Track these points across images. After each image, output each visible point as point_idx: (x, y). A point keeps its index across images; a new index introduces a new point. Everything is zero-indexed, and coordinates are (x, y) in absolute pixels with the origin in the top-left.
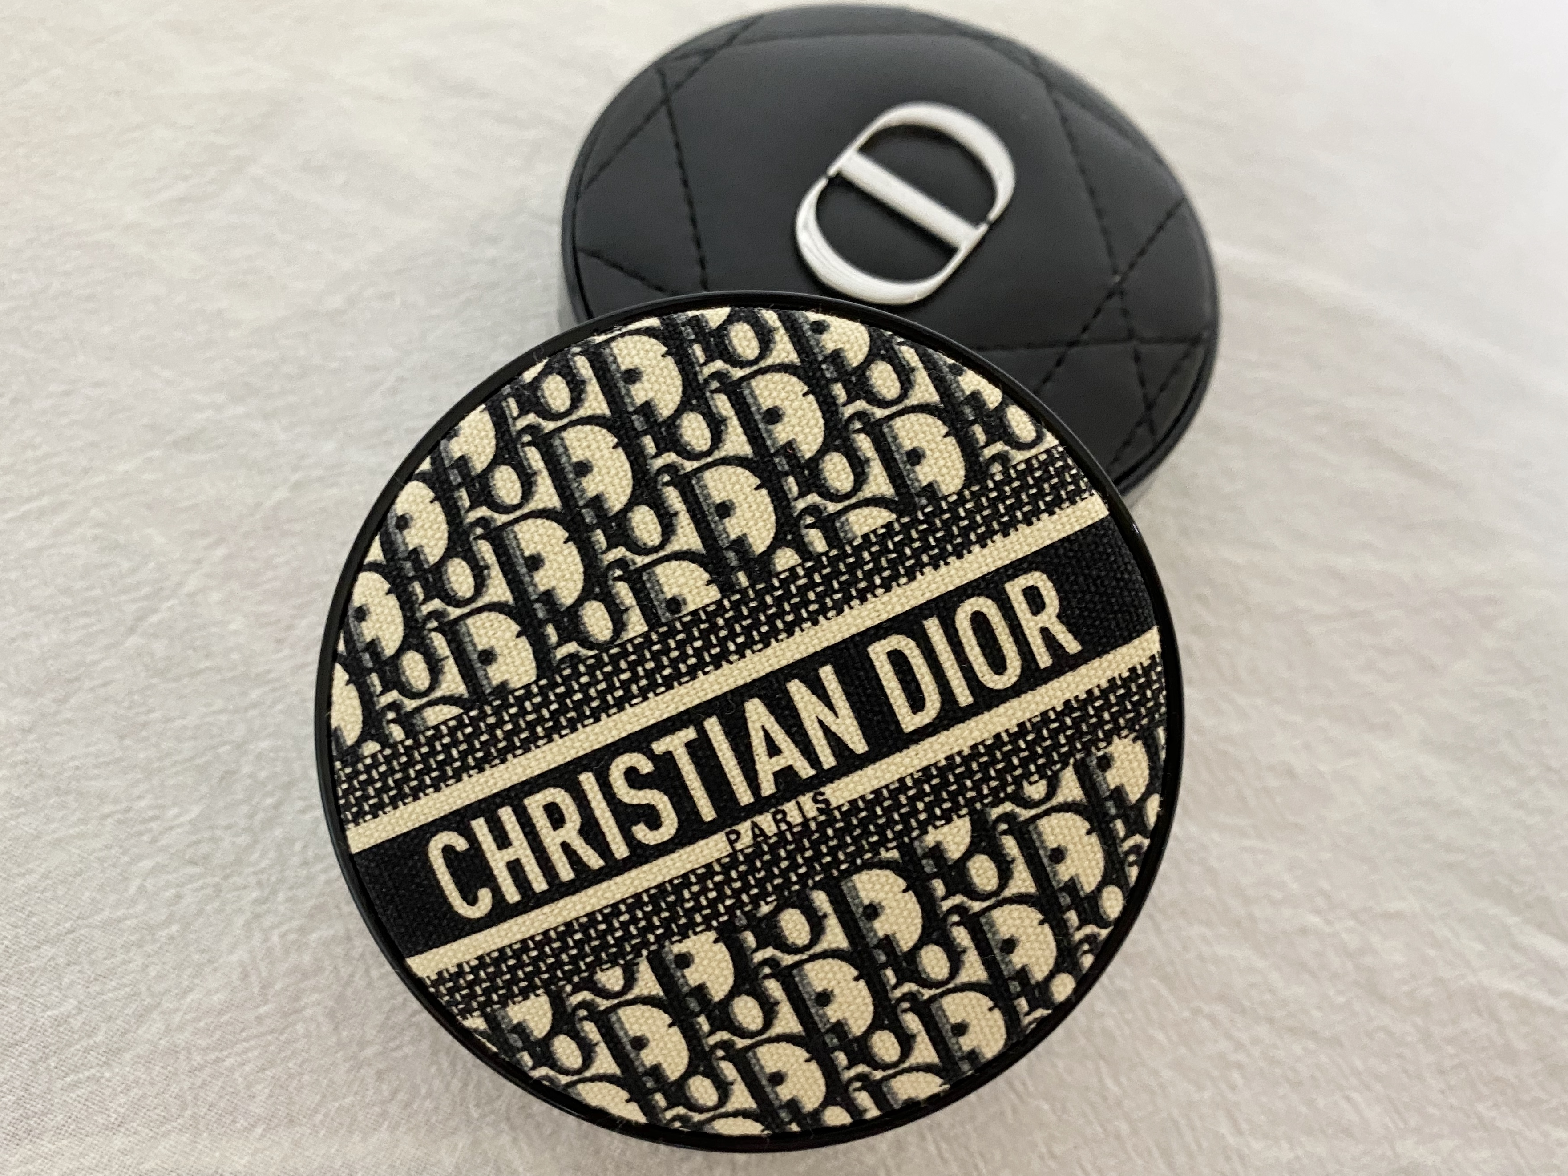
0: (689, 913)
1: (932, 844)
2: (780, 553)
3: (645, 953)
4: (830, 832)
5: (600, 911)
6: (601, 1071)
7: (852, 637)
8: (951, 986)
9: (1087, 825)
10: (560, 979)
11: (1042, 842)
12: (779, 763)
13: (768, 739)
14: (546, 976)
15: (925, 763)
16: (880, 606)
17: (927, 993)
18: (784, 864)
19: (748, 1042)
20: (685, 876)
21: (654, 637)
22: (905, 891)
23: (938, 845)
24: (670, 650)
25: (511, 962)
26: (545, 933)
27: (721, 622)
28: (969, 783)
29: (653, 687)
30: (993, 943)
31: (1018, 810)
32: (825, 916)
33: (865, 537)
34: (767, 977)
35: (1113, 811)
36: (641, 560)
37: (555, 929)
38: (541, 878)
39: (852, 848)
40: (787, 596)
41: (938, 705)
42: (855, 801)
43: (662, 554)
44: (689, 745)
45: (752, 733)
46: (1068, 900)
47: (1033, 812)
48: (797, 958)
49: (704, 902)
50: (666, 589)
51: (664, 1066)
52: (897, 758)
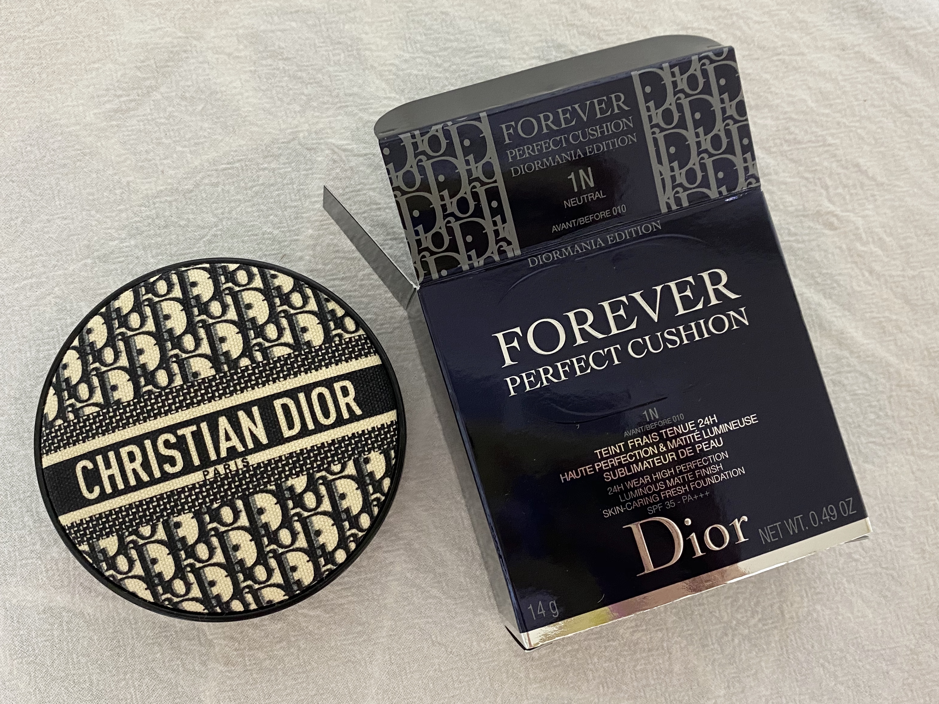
0: (183, 505)
1: (290, 485)
2: (243, 359)
3: (161, 520)
4: (247, 475)
5: (145, 500)
6: (136, 574)
7: (268, 396)
8: (291, 548)
9: (357, 486)
10: (124, 529)
11: (337, 490)
12: (230, 444)
13: (227, 433)
14: (118, 527)
15: (291, 451)
16: (281, 386)
17: (281, 551)
18: (226, 487)
19: (201, 565)
20: (183, 488)
21: (185, 387)
22: (276, 504)
23: (292, 486)
24: (191, 393)
25: (104, 520)
26: (120, 508)
27: (214, 384)
28: (308, 461)
29: (181, 407)
30: (311, 531)
31: (328, 475)
32: (241, 511)
33: (279, 358)
34: (212, 536)
35: (368, 482)
36: (184, 356)
37: (125, 506)
38: (122, 483)
39: (256, 483)
40: (243, 377)
41: (299, 428)
42: (260, 463)
43: (194, 354)
44: (193, 433)
45: (220, 431)
46: (345, 517)
47: (334, 477)
48: (226, 528)
49: (190, 500)
50: (193, 368)
51: (164, 573)
52: (279, 447)
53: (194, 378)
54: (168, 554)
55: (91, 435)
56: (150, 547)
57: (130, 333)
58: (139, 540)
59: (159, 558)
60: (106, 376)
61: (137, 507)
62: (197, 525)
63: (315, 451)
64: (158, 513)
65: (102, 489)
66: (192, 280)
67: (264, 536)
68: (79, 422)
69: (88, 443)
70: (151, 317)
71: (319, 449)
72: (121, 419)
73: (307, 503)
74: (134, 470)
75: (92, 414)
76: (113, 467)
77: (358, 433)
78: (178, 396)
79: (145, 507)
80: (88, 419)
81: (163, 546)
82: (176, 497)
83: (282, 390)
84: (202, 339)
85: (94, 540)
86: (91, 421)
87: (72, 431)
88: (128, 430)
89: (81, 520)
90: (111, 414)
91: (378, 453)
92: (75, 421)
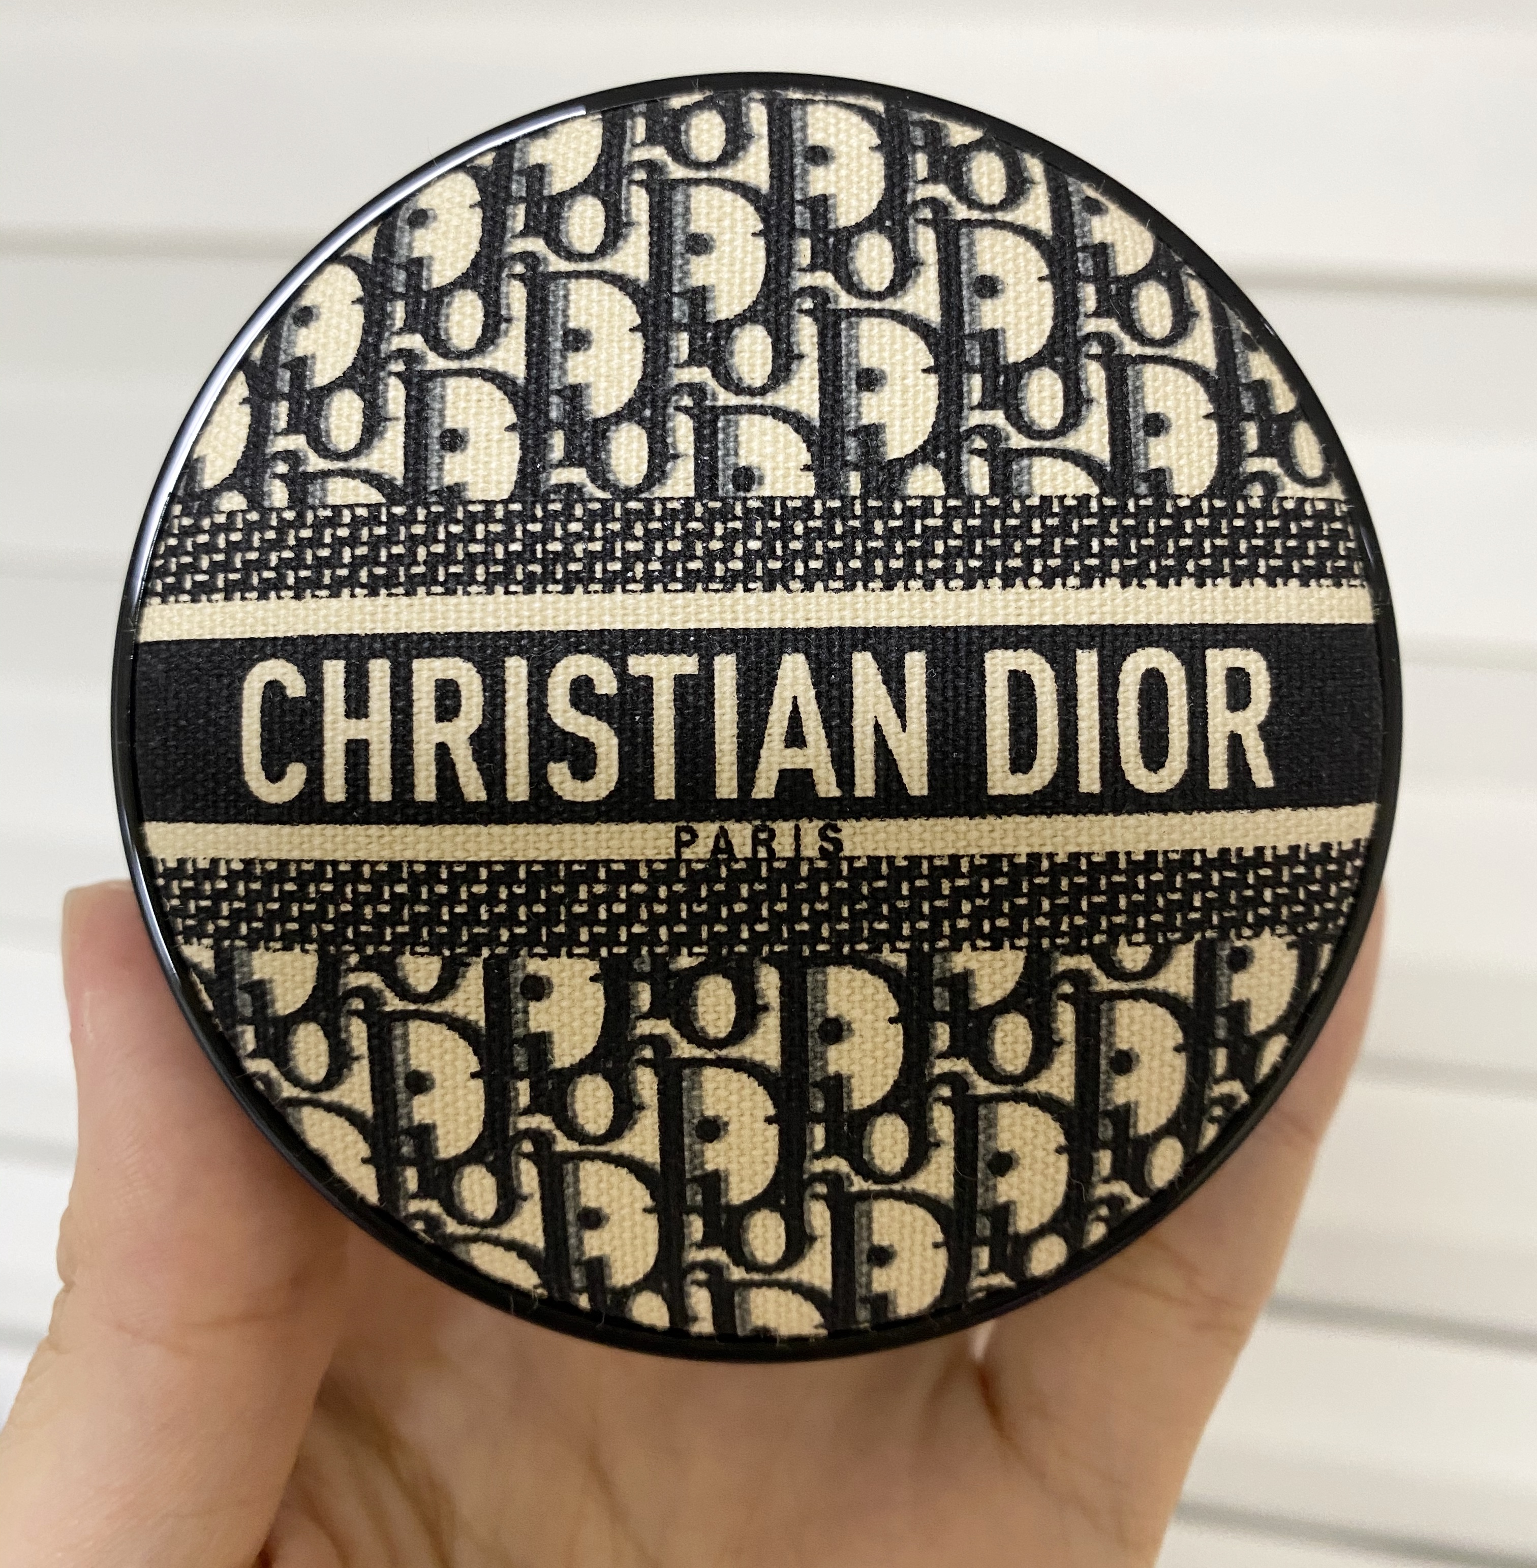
53: (738, 488)
54: (474, 1076)
55: (327, 580)
56: (419, 1031)
57: (557, 264)
58: (389, 995)
59: (437, 1076)
60: (436, 387)
61: (415, 881)
62: (601, 1010)
63: (1080, 873)
64: (479, 923)
65: (315, 777)
66: (816, 137)
67: (817, 1118)
68: (300, 522)
69: (309, 601)
70: (644, 229)
71: (1095, 869)
72: (448, 558)
73: (998, 1048)
74: (442, 750)
75: (351, 507)
76: (374, 716)
77: (1240, 850)
78: (664, 535)
79: (442, 889)
80: (334, 522)
81: (462, 1043)
82: (560, 889)
83: (1024, 621)
84: (801, 357)
85: (239, 943)
86: (343, 532)
87: (267, 547)
88: (459, 600)
89: (215, 862)
90: (419, 530)
91: (1281, 943)
92: (289, 515)
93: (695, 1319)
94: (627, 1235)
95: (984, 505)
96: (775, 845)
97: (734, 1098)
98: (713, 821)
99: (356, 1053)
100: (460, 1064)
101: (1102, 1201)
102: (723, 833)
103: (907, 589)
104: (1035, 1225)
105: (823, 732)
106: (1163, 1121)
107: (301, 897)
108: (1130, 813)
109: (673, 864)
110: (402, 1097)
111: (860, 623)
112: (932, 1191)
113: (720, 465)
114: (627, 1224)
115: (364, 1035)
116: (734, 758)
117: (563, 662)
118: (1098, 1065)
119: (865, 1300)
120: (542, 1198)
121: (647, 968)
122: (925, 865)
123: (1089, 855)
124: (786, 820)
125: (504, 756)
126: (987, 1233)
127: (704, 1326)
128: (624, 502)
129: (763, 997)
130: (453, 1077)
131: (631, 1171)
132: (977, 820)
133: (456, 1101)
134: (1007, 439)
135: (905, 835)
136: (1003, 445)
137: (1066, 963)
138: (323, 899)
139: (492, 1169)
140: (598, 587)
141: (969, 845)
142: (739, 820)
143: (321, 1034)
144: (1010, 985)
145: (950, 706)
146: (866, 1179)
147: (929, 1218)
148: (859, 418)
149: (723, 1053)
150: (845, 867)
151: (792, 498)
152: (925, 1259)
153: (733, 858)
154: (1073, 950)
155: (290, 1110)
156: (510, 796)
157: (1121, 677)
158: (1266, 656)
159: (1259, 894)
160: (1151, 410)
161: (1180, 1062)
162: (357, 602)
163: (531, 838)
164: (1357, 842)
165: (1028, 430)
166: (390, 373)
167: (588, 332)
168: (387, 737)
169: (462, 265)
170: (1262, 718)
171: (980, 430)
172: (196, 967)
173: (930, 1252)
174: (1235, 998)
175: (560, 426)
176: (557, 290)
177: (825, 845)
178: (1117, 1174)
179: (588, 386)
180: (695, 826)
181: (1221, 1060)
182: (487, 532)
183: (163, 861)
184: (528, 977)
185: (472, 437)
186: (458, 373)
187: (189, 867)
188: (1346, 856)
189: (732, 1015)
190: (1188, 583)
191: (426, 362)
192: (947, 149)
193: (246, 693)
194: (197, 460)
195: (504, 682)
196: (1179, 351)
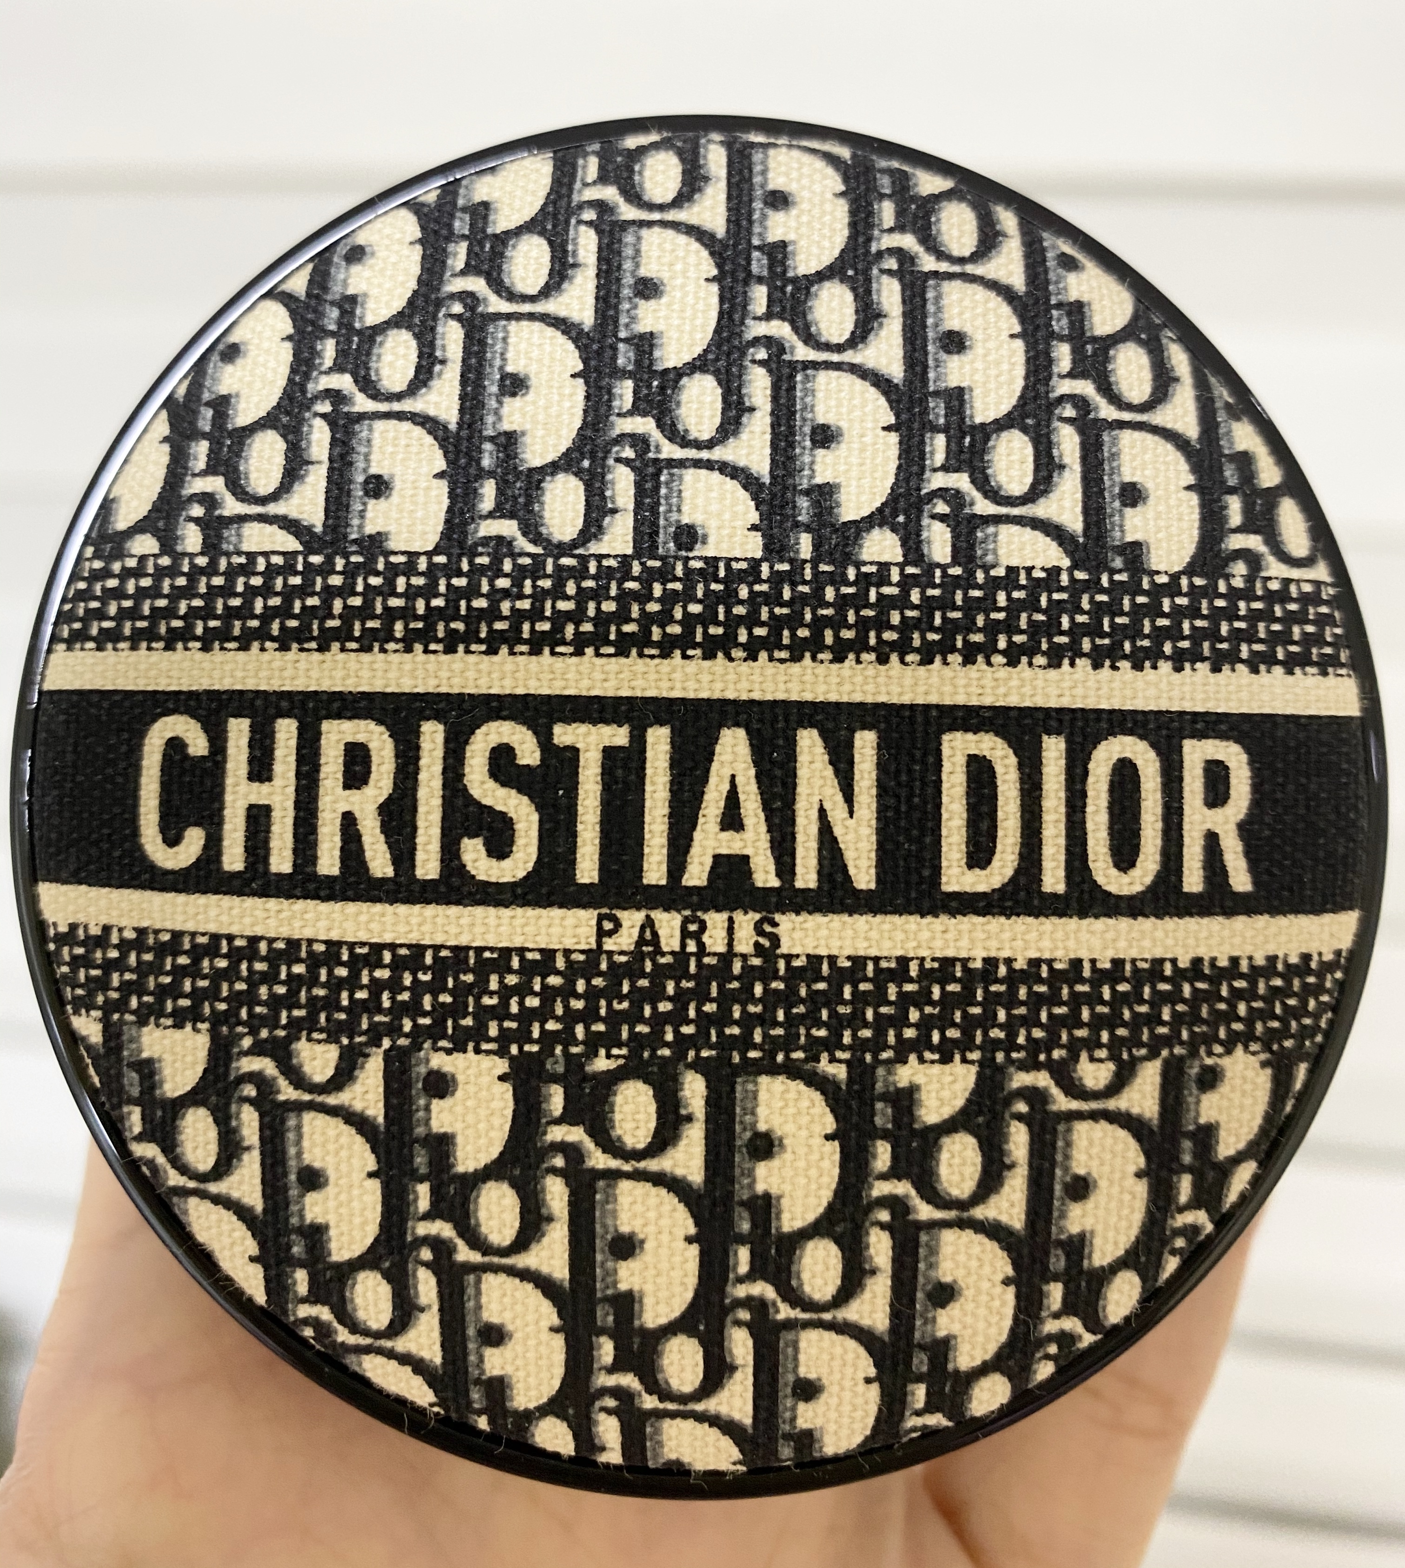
93: (603, 1449)
94: (531, 1355)
95: (944, 574)
96: (705, 938)
97: (652, 1215)
98: (638, 909)
99: (246, 1143)
100: (356, 1162)
101: (1050, 1338)
102: (649, 923)
103: (858, 662)
104: (978, 1362)
105: (762, 816)
106: (1121, 1252)
107: (194, 971)
108: (1097, 917)
109: (594, 954)
110: (293, 1192)
111: (808, 697)
112: (866, 1322)
113: (662, 522)
114: (532, 1342)
115: (256, 1124)
116: (664, 841)
117: (484, 729)
118: (1051, 1190)
119: (788, 1437)
120: (441, 1310)
121: (560, 1069)
122: (870, 967)
123: (1050, 962)
124: (718, 910)
125: (415, 829)
126: (925, 1369)
127: (613, 1456)
128: (557, 558)
129: (686, 1107)
130: (349, 1174)
131: (537, 1286)
132: (929, 919)
133: (350, 1201)
134: (972, 504)
135: (850, 932)
136: (967, 511)
137: (1021, 1079)
138: (218, 976)
139: (387, 1276)
140: (524, 648)
141: (919, 947)
142: (667, 909)
143: (210, 1119)
144: (960, 1103)
145: (903, 793)
146: (793, 1306)
147: (862, 1351)
148: (812, 477)
149: (642, 1165)
150: (781, 965)
151: (737, 560)
152: (856, 1394)
153: (658, 951)
154: (1030, 1065)
155: (175, 1200)
156: (420, 873)
157: (1091, 766)
158: (1248, 750)
159: (1233, 1007)
160: (1127, 479)
161: (1141, 1188)
162: (266, 656)
163: (439, 920)
164: (1338, 953)
165: (994, 495)
166: (316, 414)
167: (527, 377)
168: (290, 804)
169: (398, 304)
170: (1241, 816)
171: (941, 493)
172: (84, 1039)
173: (861, 1387)
174: (1202, 1121)
175: (491, 474)
176: (496, 331)
177: (762, 940)
178: (1068, 1308)
179: (523, 433)
180: (619, 914)
181: (1185, 1186)
182: (408, 585)
183: (55, 925)
184: (431, 1073)
185: (397, 484)
186: (387, 415)
187: (81, 932)
188: (1327, 967)
189: (653, 1125)
190: (1165, 667)
191: (353, 404)
192: (915, 199)
193: (146, 749)
194: (113, 500)
195: (418, 748)
196: (1158, 418)
